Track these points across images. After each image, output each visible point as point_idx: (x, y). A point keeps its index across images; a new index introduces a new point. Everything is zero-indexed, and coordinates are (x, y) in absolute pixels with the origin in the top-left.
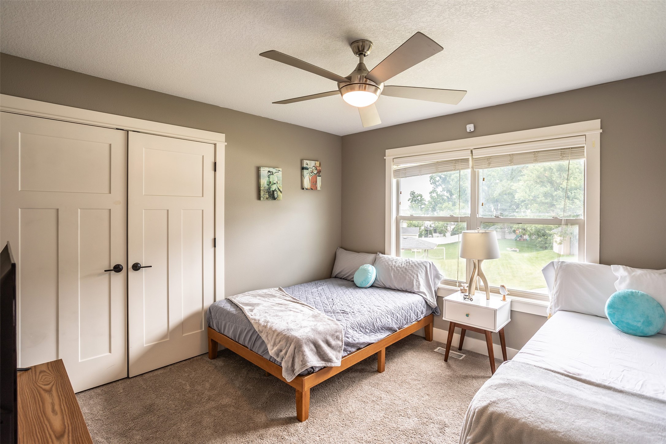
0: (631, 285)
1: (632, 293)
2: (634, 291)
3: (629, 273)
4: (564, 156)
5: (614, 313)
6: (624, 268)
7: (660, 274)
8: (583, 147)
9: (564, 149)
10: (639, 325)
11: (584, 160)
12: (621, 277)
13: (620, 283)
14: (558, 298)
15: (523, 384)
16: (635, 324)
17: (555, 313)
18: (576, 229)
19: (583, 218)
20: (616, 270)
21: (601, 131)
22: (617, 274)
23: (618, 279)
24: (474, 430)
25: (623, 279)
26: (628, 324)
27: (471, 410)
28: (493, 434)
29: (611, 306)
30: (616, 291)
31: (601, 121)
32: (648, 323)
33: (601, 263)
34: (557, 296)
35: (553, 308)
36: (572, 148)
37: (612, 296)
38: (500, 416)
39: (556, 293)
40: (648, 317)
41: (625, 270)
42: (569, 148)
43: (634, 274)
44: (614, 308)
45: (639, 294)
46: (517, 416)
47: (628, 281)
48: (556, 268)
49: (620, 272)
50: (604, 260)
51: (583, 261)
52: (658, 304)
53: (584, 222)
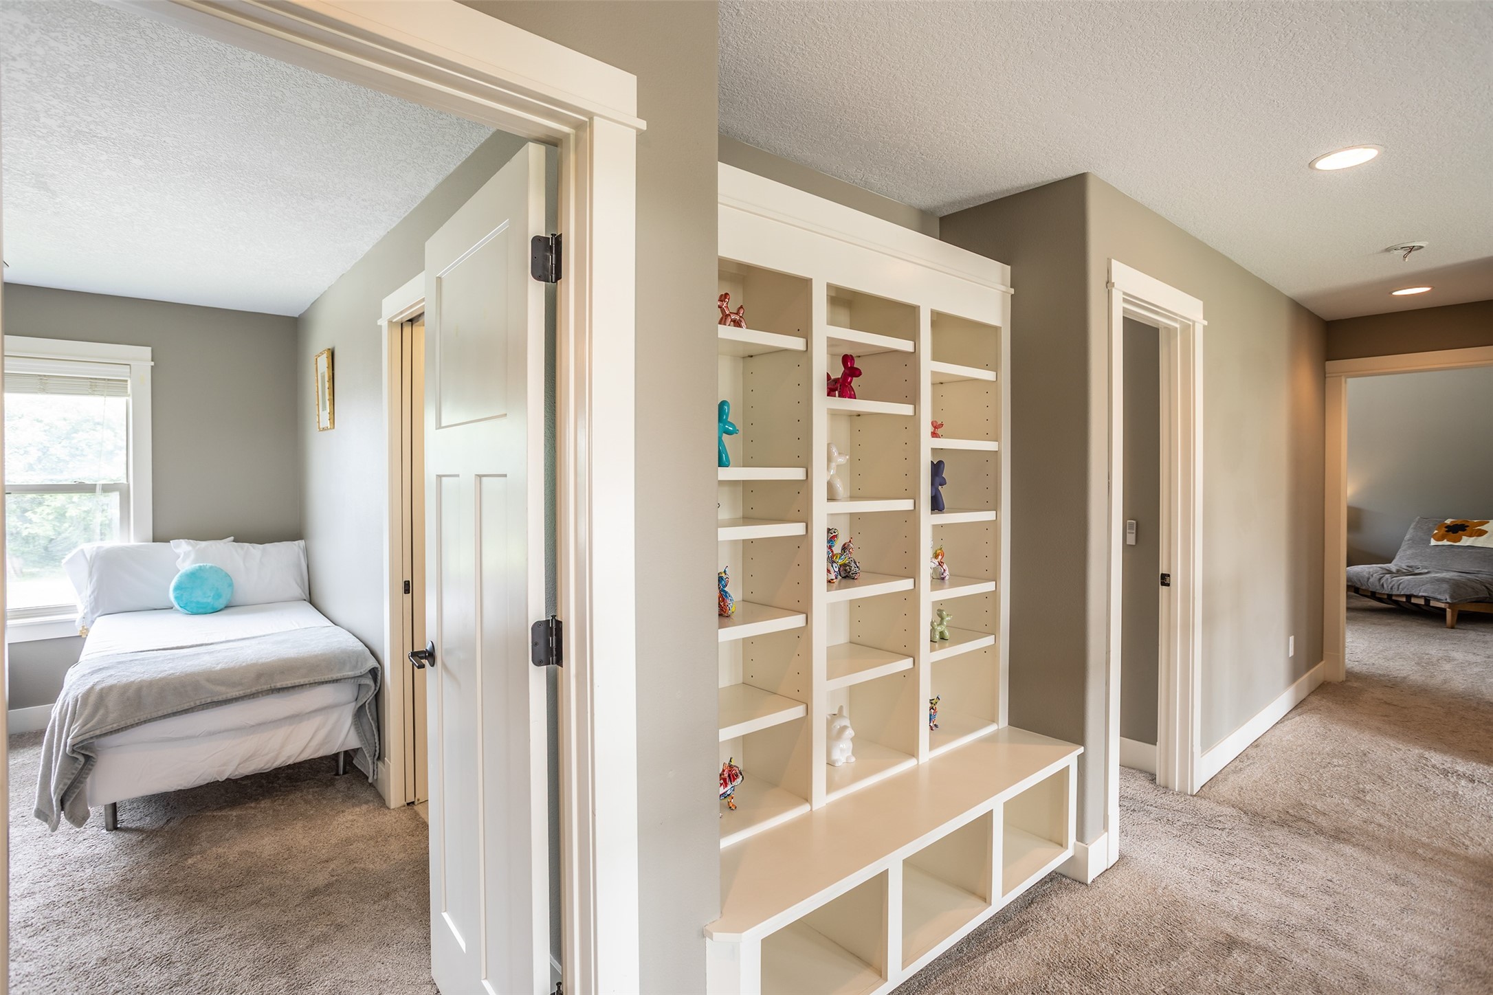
0: (195, 561)
1: (200, 567)
2: (201, 564)
3: (194, 546)
4: (96, 389)
5: (182, 595)
6: (186, 542)
7: (225, 543)
8: (126, 381)
9: (96, 379)
10: (209, 600)
11: (127, 399)
12: (185, 553)
13: (184, 561)
14: (96, 599)
15: (119, 663)
16: (205, 600)
17: (93, 622)
18: (115, 498)
19: (125, 482)
20: (177, 546)
21: (153, 364)
22: (177, 551)
23: (179, 558)
24: (81, 715)
25: (187, 555)
26: (198, 603)
27: (68, 703)
28: (107, 707)
29: (178, 588)
30: (179, 571)
31: (152, 350)
32: (218, 596)
33: (154, 540)
34: (94, 597)
35: (90, 615)
36: (109, 380)
37: (177, 576)
38: (111, 688)
39: (93, 592)
40: (217, 589)
41: (188, 544)
42: (104, 379)
43: (198, 547)
45: (208, 567)
46: (132, 679)
47: (192, 556)
48: (88, 558)
49: (182, 548)
50: (160, 537)
51: (129, 541)
52: (226, 573)
53: (129, 485)
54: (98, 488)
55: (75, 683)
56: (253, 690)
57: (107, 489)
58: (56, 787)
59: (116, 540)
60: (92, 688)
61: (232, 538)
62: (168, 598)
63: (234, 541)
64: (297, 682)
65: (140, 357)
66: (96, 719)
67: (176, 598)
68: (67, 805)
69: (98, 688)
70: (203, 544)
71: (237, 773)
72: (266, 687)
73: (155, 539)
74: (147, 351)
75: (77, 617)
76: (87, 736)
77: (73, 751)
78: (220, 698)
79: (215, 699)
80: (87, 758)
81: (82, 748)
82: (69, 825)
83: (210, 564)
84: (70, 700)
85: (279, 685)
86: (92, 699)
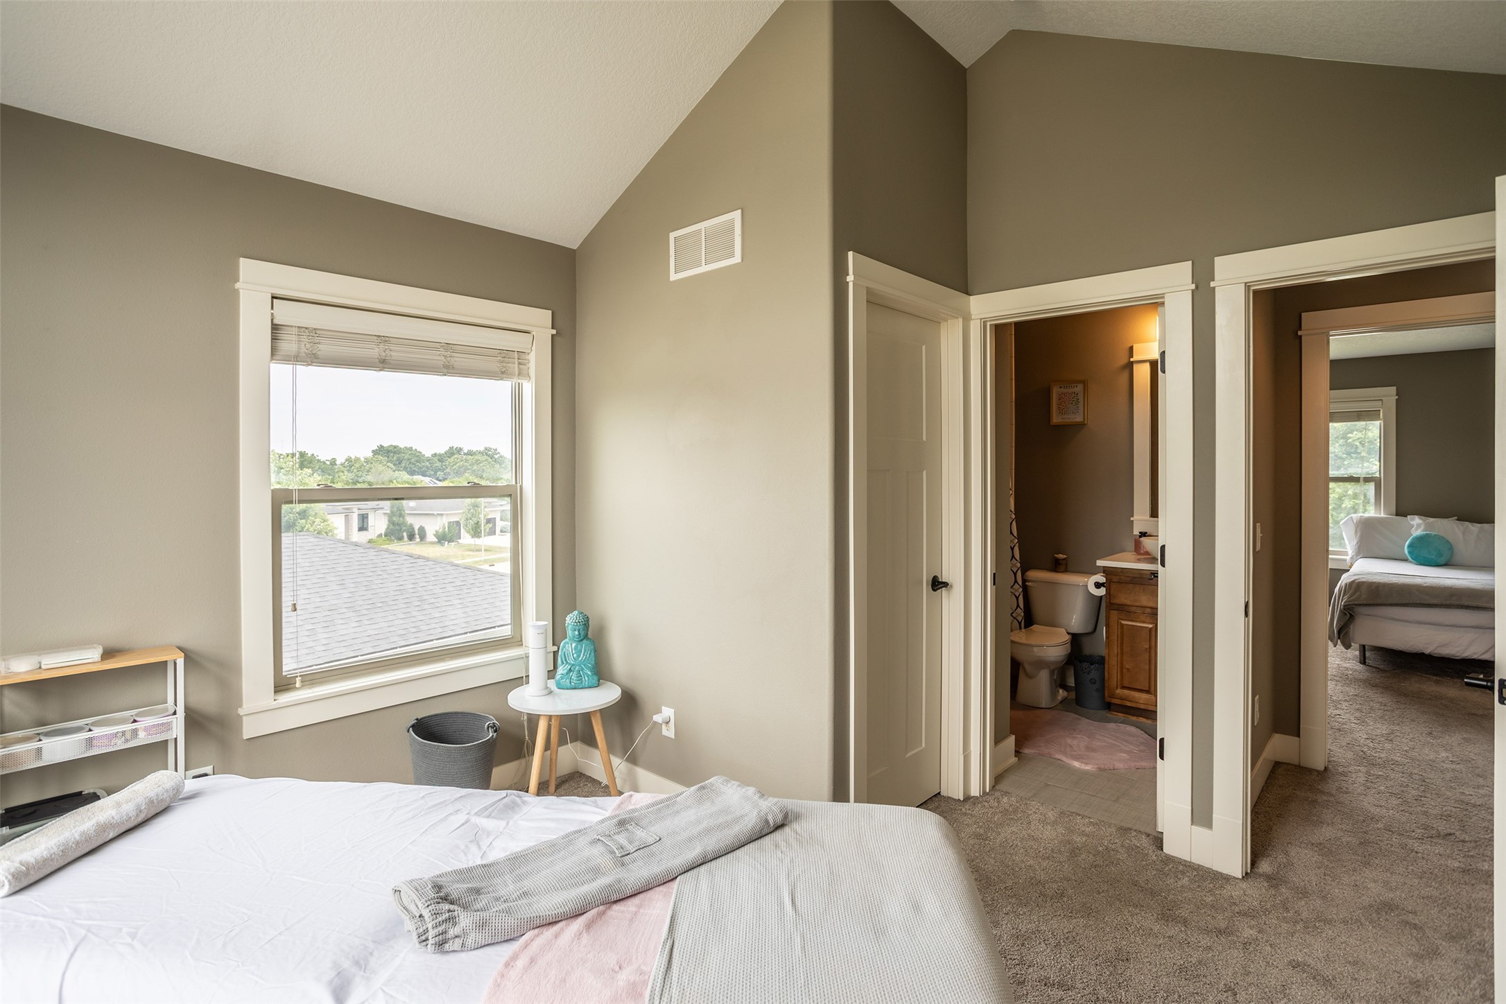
0: (1425, 530)
1: (1428, 534)
2: (1428, 532)
3: (1424, 521)
4: (1361, 418)
5: (1413, 551)
6: (1418, 518)
7: (1449, 520)
8: (1380, 410)
9: (1361, 411)
10: (1433, 557)
11: (1380, 423)
12: (1417, 524)
13: (1416, 530)
14: (1359, 548)
16: (1430, 557)
17: (1357, 560)
18: (1371, 486)
19: (1378, 476)
20: (1412, 520)
22: (1412, 523)
23: (1413, 527)
24: (1348, 592)
25: (1419, 526)
26: (1425, 558)
28: (1361, 591)
29: (1409, 546)
30: (1414, 535)
31: (1397, 389)
32: (1440, 555)
34: (1358, 546)
35: (1355, 557)
36: (1369, 411)
37: (1411, 538)
38: (1363, 582)
39: (1357, 543)
40: (1440, 550)
41: (1420, 519)
42: (1366, 411)
43: (1427, 521)
44: (1413, 547)
45: (1434, 535)
46: (1374, 581)
47: (1422, 527)
48: (1355, 521)
49: (1416, 521)
50: (1401, 512)
51: (1380, 514)
52: (1447, 541)
53: (1380, 478)
54: (1361, 479)
55: (1345, 579)
56: (1448, 602)
57: (1367, 480)
58: (1336, 625)
59: (1371, 512)
60: (1354, 581)
61: (1456, 518)
62: (1404, 552)
63: (1457, 520)
64: (1480, 604)
65: (1389, 394)
66: (1355, 596)
67: (1409, 552)
68: (1342, 635)
69: (1357, 581)
70: (1432, 520)
71: (1436, 652)
72: (1458, 603)
73: (1397, 514)
74: (1393, 390)
75: (1348, 558)
76: (1351, 603)
77: (1344, 609)
78: (1425, 602)
79: (1422, 602)
80: (1351, 615)
81: (1348, 608)
82: (1342, 647)
83: (1435, 533)
84: (1343, 584)
85: (1466, 604)
86: (1354, 586)
